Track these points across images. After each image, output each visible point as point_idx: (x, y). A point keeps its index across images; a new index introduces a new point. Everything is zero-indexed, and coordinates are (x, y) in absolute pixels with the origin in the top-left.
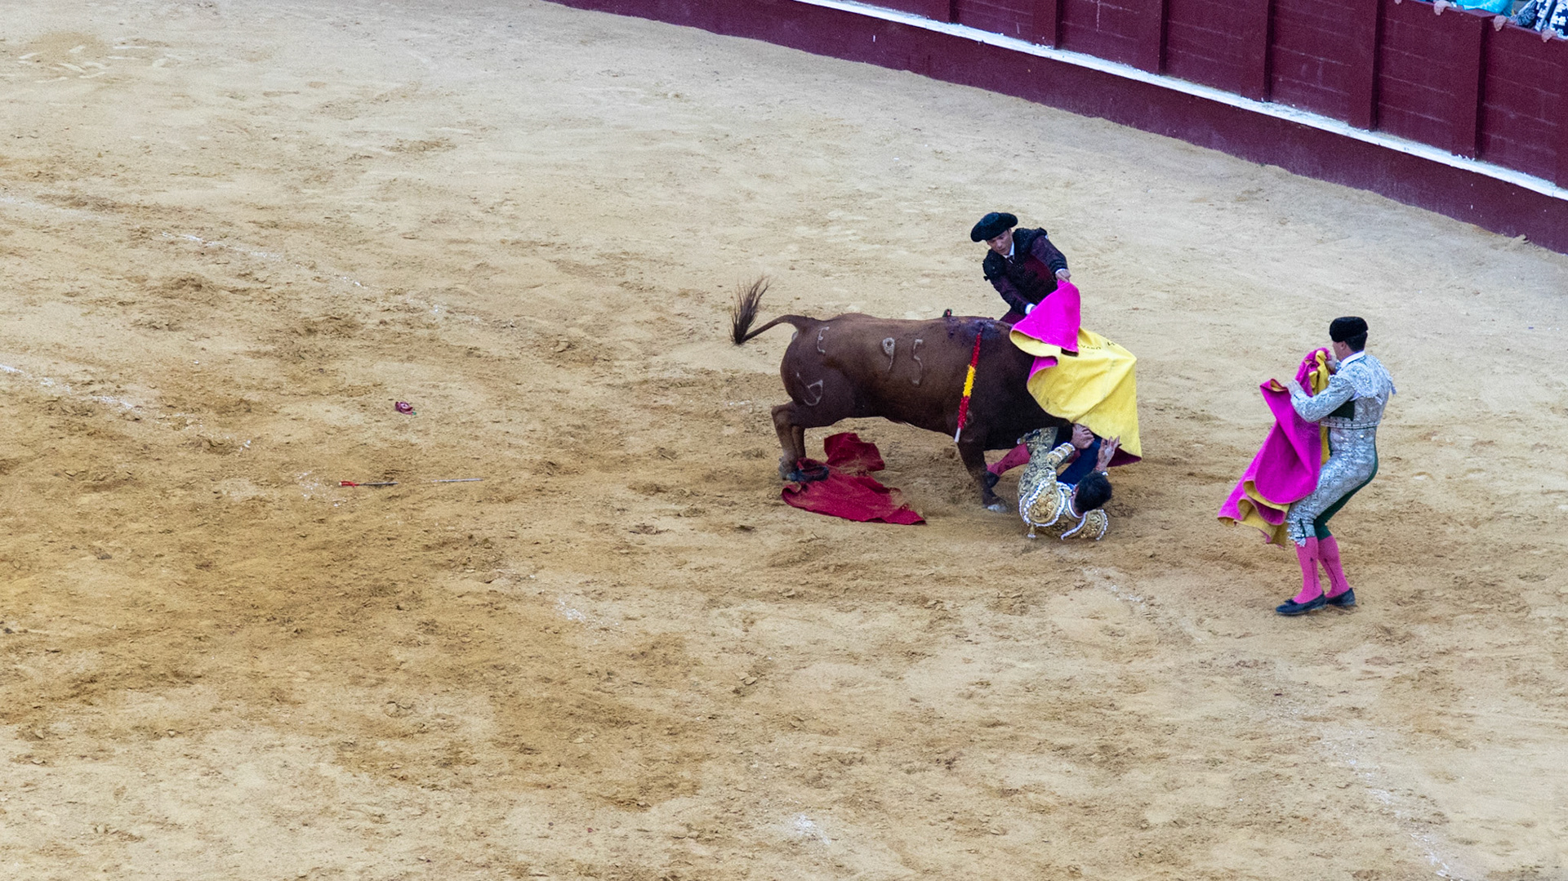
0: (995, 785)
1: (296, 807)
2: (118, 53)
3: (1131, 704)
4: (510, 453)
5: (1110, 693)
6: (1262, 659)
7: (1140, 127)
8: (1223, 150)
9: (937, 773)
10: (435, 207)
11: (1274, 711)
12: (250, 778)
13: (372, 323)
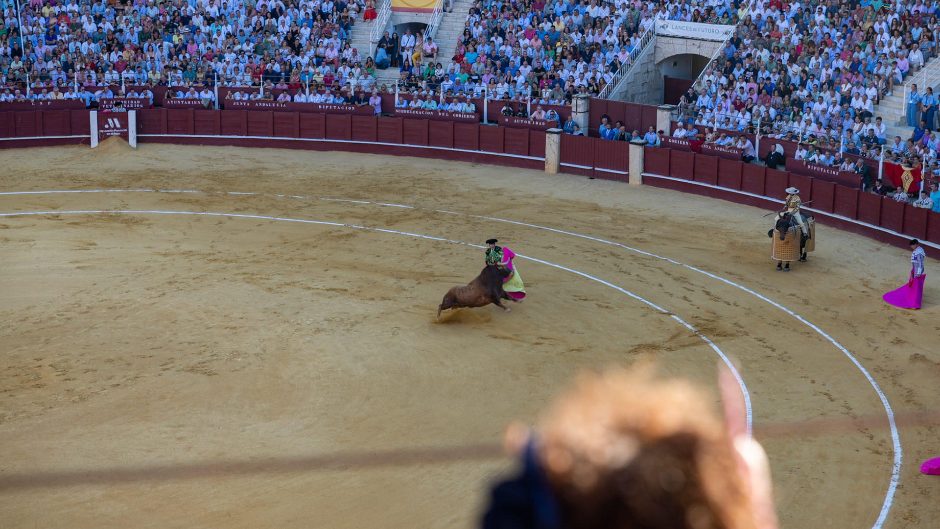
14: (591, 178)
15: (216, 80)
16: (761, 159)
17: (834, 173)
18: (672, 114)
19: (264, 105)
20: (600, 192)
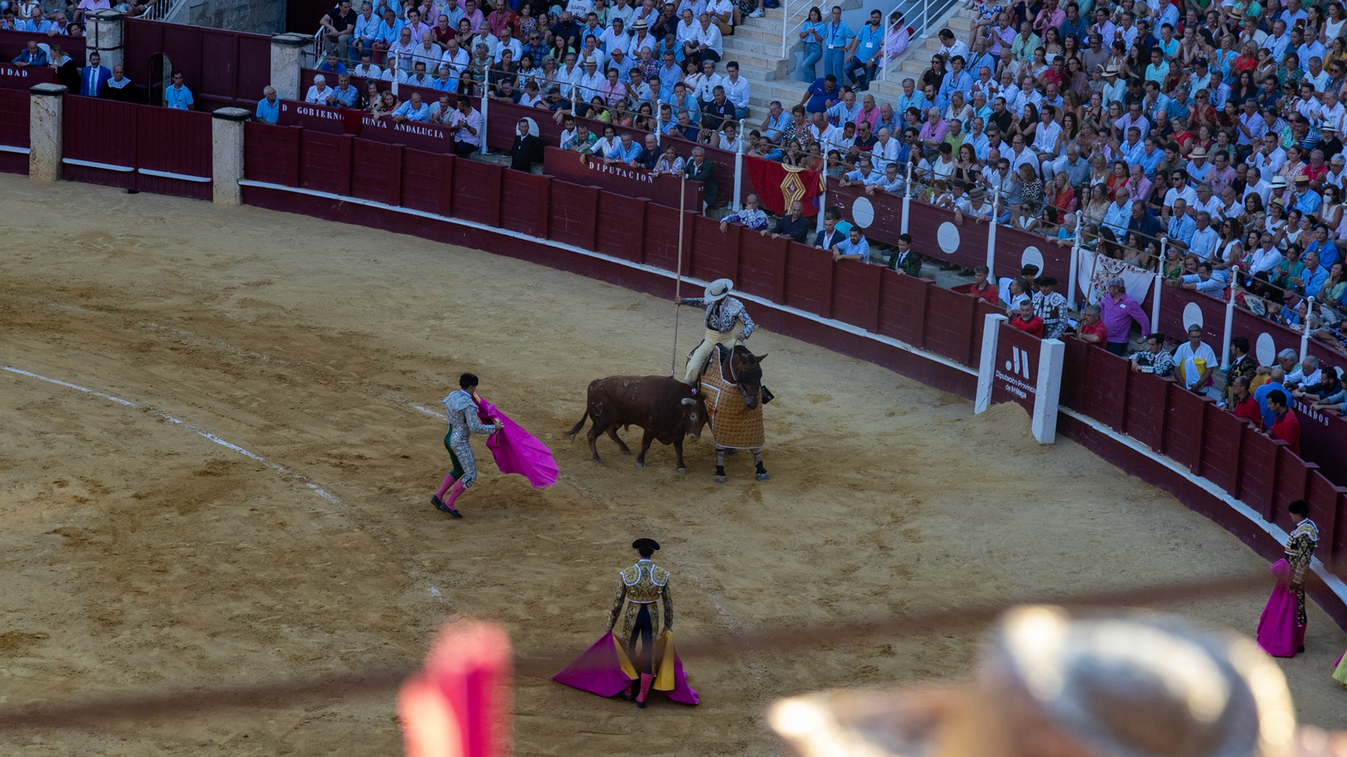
2: (119, 240)
6: (640, 516)
7: (586, 275)
8: (622, 285)
10: (265, 311)
12: (179, 570)
13: (235, 364)
14: (131, 192)
16: (493, 149)
17: (643, 178)
18: (303, 53)
20: (150, 220)
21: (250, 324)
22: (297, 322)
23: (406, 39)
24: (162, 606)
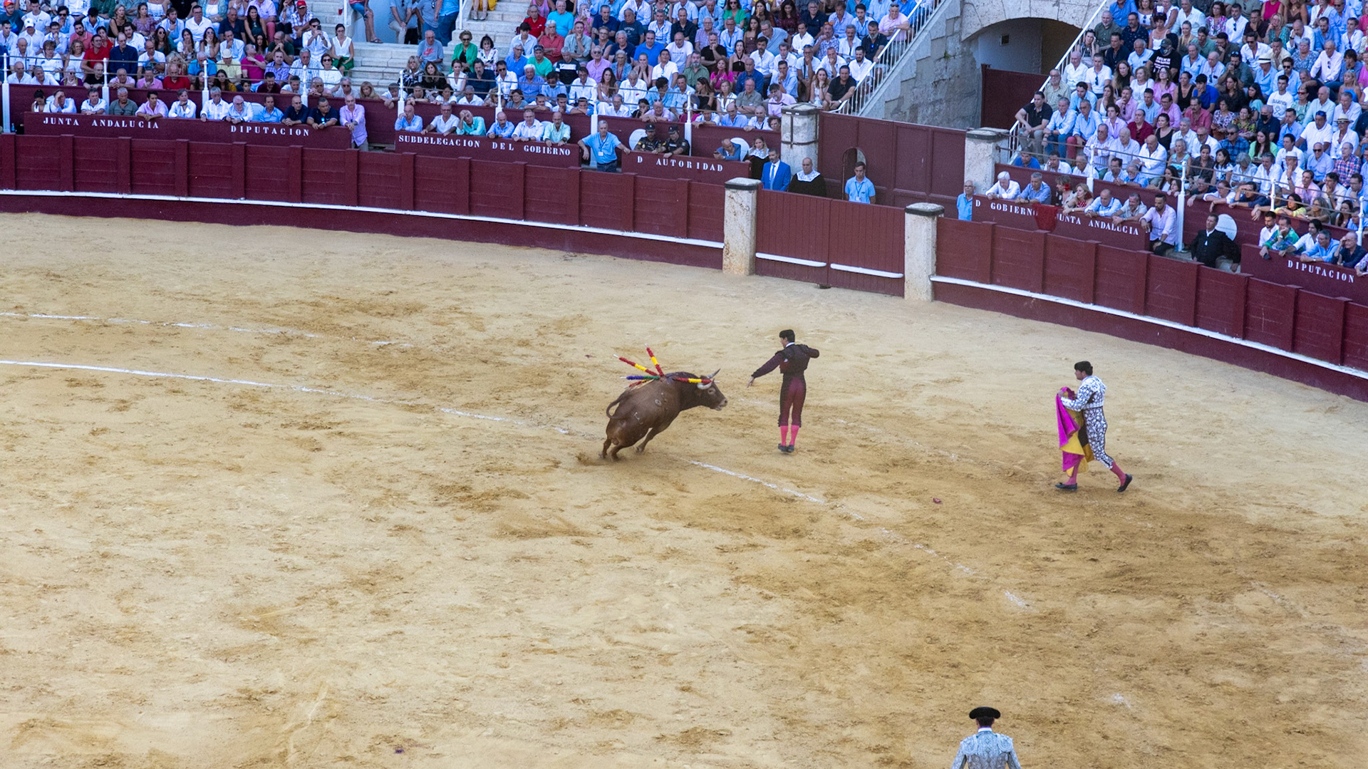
0: (1208, 682)
1: (883, 685)
2: (809, 336)
3: (1272, 646)
4: (985, 523)
5: (1263, 640)
7: (1282, 376)
8: (1321, 388)
9: (1181, 676)
10: (954, 409)
11: (1340, 650)
12: (863, 671)
13: (923, 462)
14: (823, 287)
15: (5, 69)
17: (1344, 277)
18: (998, 148)
19: (110, 123)
20: (841, 316)
21: (939, 422)
22: (987, 420)
23: (1104, 136)
24: (845, 706)
